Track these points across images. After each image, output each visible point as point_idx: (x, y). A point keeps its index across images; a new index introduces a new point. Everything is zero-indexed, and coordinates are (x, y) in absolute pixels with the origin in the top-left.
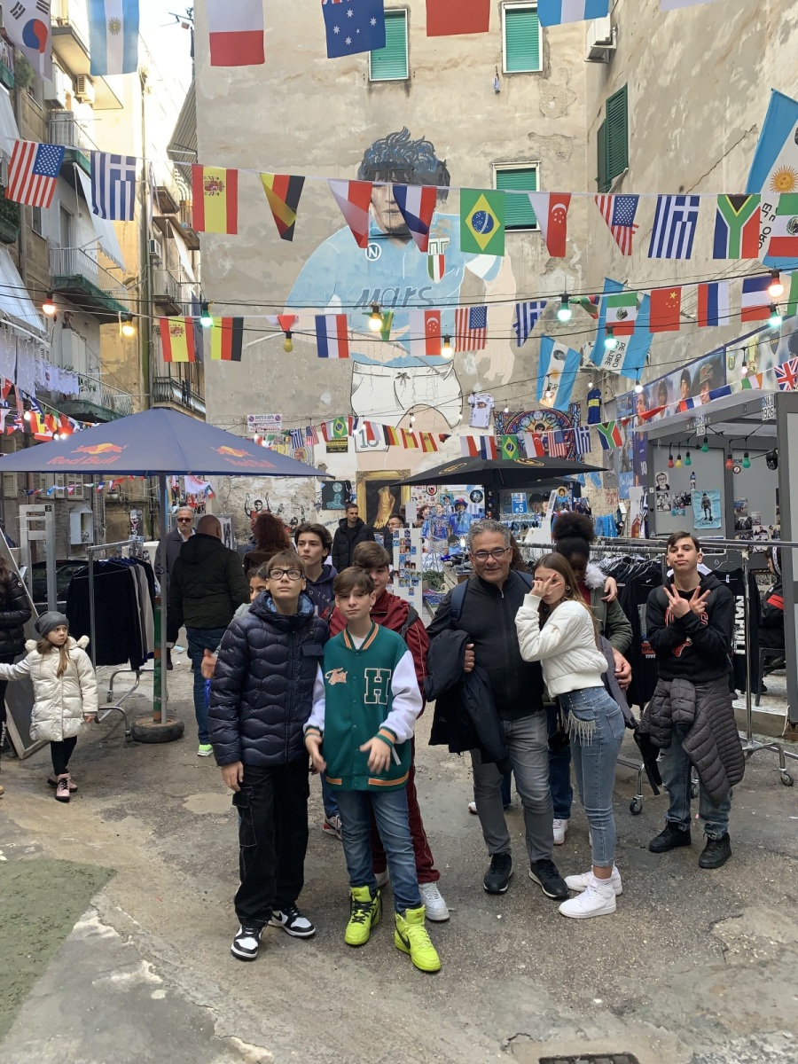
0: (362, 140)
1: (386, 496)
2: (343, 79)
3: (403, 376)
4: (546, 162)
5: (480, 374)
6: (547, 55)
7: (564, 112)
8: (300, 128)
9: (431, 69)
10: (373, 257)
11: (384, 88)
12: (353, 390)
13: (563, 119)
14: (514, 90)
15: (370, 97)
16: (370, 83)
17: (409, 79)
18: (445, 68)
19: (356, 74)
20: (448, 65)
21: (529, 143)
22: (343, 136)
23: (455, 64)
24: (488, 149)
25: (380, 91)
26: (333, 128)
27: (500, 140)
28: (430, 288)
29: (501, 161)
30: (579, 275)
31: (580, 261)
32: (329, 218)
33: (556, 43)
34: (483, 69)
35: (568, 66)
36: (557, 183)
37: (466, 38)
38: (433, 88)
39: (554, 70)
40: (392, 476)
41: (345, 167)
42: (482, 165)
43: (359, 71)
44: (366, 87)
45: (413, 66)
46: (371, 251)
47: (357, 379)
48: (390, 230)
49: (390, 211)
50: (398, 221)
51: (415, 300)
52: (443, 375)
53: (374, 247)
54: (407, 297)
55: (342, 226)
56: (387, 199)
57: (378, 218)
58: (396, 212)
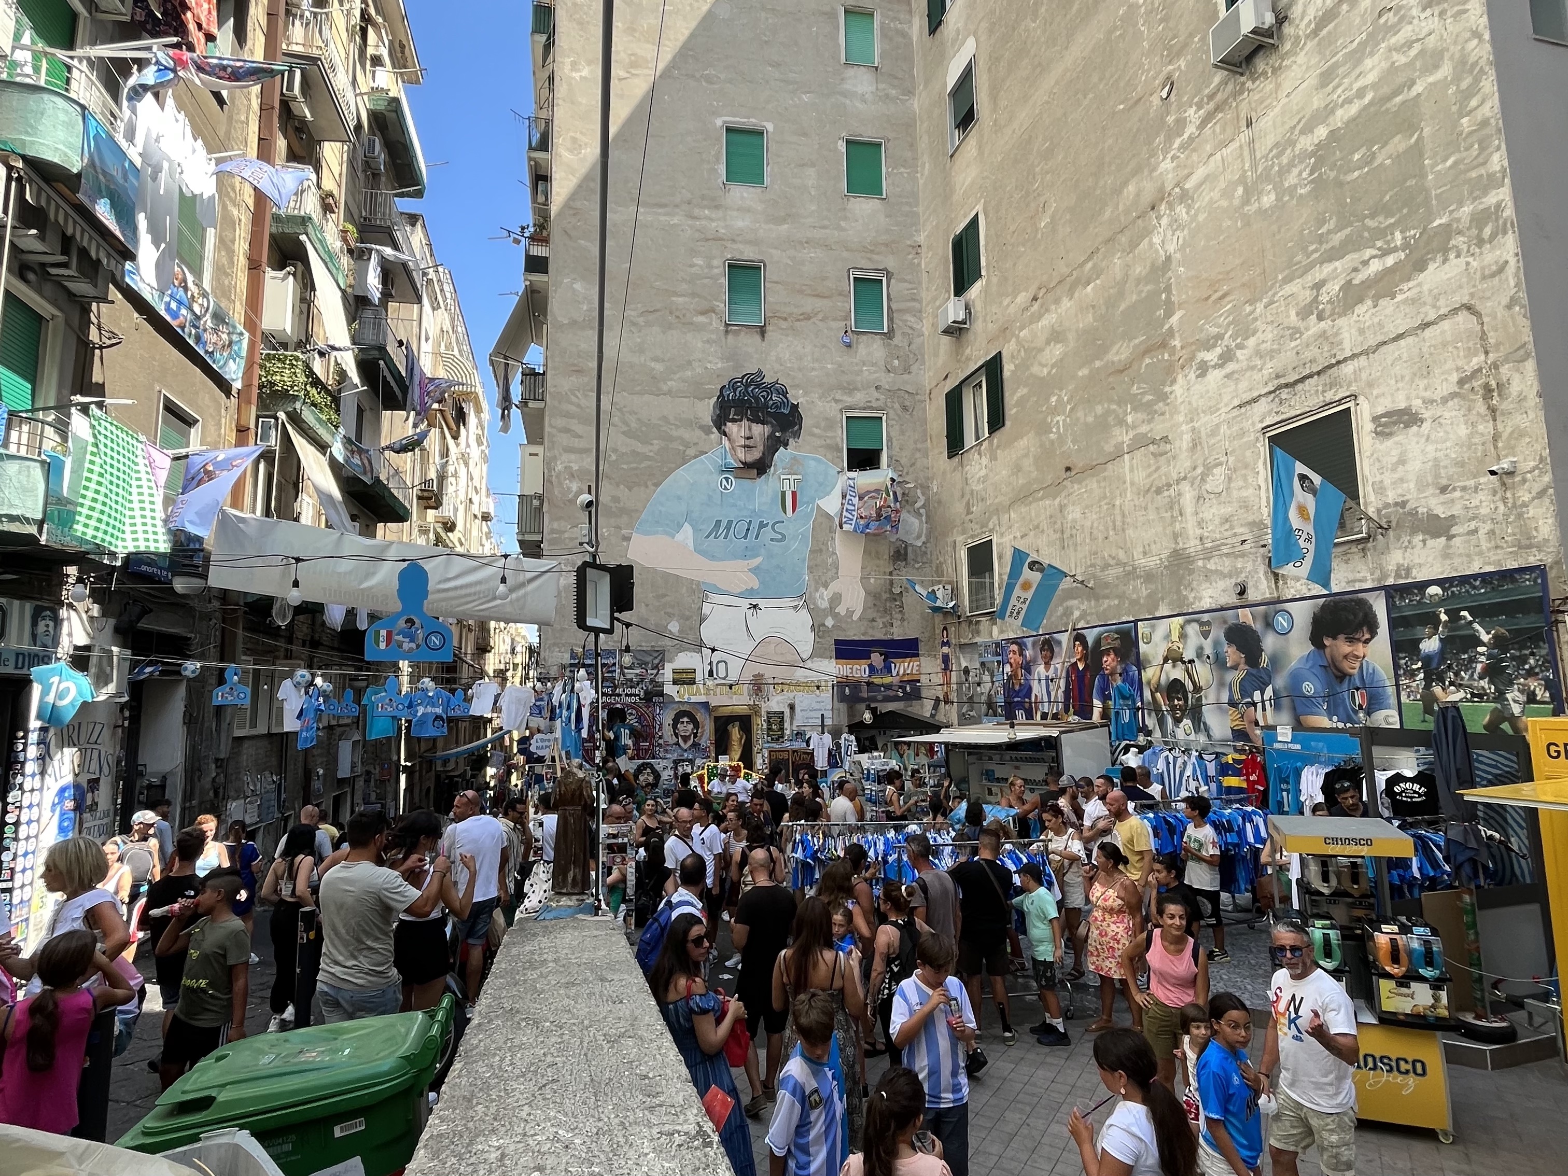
0: (718, 376)
1: (735, 733)
2: (701, 319)
3: (755, 606)
4: (891, 413)
5: (832, 609)
6: (891, 319)
7: (907, 370)
8: (656, 359)
9: (785, 319)
10: (726, 488)
11: (740, 331)
12: (702, 620)
13: (906, 376)
14: (861, 346)
15: (726, 339)
16: (727, 325)
17: (765, 326)
18: (798, 320)
19: (713, 314)
20: (802, 317)
21: (876, 394)
22: (699, 370)
23: (809, 318)
24: (838, 397)
25: (736, 333)
26: (689, 363)
27: (850, 389)
28: (783, 522)
29: (850, 408)
30: (924, 518)
31: (923, 506)
32: (681, 448)
33: (899, 311)
34: (834, 324)
35: (910, 332)
36: (902, 432)
37: (817, 296)
38: (787, 335)
39: (898, 334)
40: (743, 710)
41: (701, 399)
42: (832, 410)
43: (716, 314)
44: (722, 328)
45: (769, 314)
46: (724, 482)
47: (706, 608)
48: (744, 463)
49: (745, 446)
50: (756, 455)
51: (768, 533)
52: (795, 607)
53: (727, 479)
54: (759, 529)
55: (695, 457)
56: (743, 434)
57: (733, 452)
58: (753, 447)
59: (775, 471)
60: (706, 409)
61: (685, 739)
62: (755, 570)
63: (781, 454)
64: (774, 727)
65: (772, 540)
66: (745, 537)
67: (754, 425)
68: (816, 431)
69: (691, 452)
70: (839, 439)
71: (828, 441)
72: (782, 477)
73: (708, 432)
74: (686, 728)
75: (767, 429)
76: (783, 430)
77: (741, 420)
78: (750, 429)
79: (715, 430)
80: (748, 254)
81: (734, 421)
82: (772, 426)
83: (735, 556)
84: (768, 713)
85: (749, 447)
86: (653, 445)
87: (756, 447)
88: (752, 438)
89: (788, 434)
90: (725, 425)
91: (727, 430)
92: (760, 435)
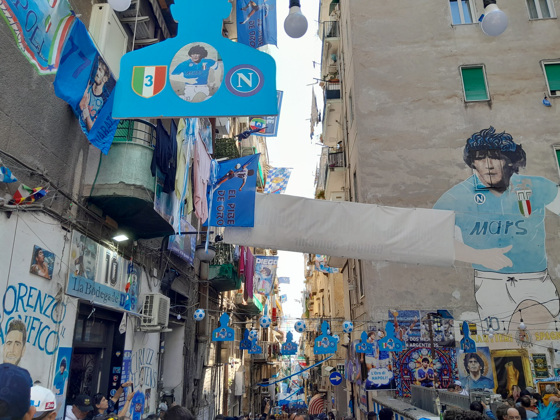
0: (464, 133)
1: (510, 369)
2: (448, 101)
3: (512, 279)
8: (423, 128)
9: (503, 95)
10: (480, 202)
11: (475, 105)
12: (476, 289)
14: (558, 105)
15: (466, 110)
16: (465, 102)
17: (490, 100)
18: (512, 94)
19: (456, 98)
20: (514, 93)
22: (451, 131)
23: (518, 92)
24: (548, 138)
25: (472, 107)
26: (445, 127)
27: (555, 132)
28: (523, 221)
32: (446, 178)
34: (536, 94)
37: (523, 79)
38: (506, 104)
40: (513, 353)
41: (455, 149)
42: (546, 147)
43: (458, 97)
44: (463, 105)
45: (492, 93)
46: (478, 198)
47: (478, 282)
48: (492, 184)
49: (490, 174)
50: (496, 179)
51: (513, 229)
52: (541, 279)
53: (480, 196)
54: (507, 226)
55: (457, 183)
56: (487, 167)
57: (481, 178)
58: (495, 174)
59: (512, 188)
60: (460, 154)
61: (475, 374)
62: (508, 254)
63: (514, 177)
64: (540, 366)
65: (517, 233)
66: (498, 232)
67: (493, 161)
68: (536, 160)
69: (453, 180)
70: (553, 165)
71: (546, 167)
72: (518, 192)
73: (463, 167)
74: (474, 366)
75: (502, 162)
77: (484, 158)
78: (491, 163)
79: (467, 166)
80: (473, 61)
81: (479, 159)
82: (506, 160)
83: (492, 246)
84: (533, 355)
85: (492, 174)
86: (428, 178)
87: (497, 174)
88: (493, 168)
89: (517, 164)
90: (474, 162)
91: (475, 165)
92: (498, 166)
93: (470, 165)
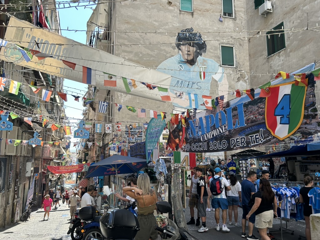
0: (177, 29)
2: (171, 8)
4: (236, 46)
6: (235, 14)
7: (241, 32)
8: (155, 21)
9: (200, 11)
10: (181, 69)
11: (185, 13)
13: (241, 34)
14: (226, 22)
15: (180, 15)
17: (193, 12)
20: (205, 10)
21: (231, 39)
22: (171, 26)
23: (208, 11)
24: (218, 39)
25: (183, 14)
26: (167, 23)
27: (222, 37)
29: (222, 43)
30: (248, 83)
31: (248, 79)
32: (165, 54)
33: (238, 11)
34: (216, 14)
35: (242, 19)
36: (240, 53)
37: (211, 3)
38: (201, 16)
39: (238, 19)
41: (171, 37)
42: (216, 44)
43: (176, 6)
44: (179, 12)
45: (194, 8)
46: (180, 67)
47: (174, 112)
48: (188, 60)
49: (188, 54)
50: (190, 58)
51: (195, 86)
53: (181, 66)
54: (192, 85)
55: (170, 57)
56: (187, 50)
57: (183, 56)
58: (190, 55)
59: (198, 64)
60: (173, 40)
64: (199, 156)
65: (197, 89)
66: (188, 87)
68: (211, 51)
69: (168, 55)
70: (219, 54)
71: (215, 55)
72: (200, 66)
73: (174, 49)
75: (195, 49)
76: (200, 50)
77: (186, 45)
79: (176, 48)
81: (183, 45)
82: (196, 48)
85: (189, 54)
86: (155, 52)
87: (191, 55)
88: (190, 51)
89: (201, 51)
90: (180, 46)
91: (181, 48)
92: (192, 50)
93: (178, 47)
